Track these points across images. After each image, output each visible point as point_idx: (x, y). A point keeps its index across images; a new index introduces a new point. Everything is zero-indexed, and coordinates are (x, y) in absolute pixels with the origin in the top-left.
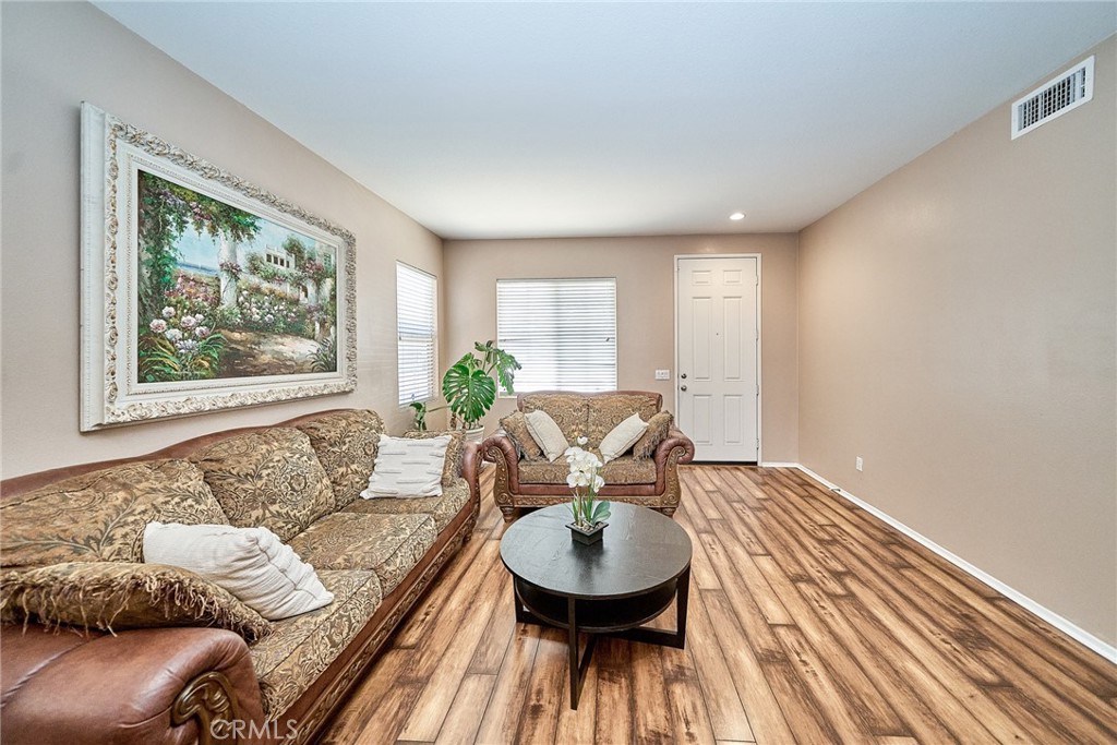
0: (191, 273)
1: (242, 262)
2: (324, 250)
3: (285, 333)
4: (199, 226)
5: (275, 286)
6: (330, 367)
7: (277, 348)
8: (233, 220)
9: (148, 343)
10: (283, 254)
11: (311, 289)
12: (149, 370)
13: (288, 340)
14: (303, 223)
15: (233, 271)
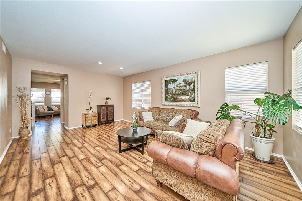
0: (170, 89)
1: (176, 86)
2: (192, 78)
3: (183, 95)
4: (171, 83)
5: (181, 88)
6: (194, 101)
7: (181, 98)
8: (175, 81)
9: (166, 97)
10: (182, 82)
11: (188, 86)
12: (166, 100)
13: (183, 96)
14: (186, 76)
15: (174, 87)
